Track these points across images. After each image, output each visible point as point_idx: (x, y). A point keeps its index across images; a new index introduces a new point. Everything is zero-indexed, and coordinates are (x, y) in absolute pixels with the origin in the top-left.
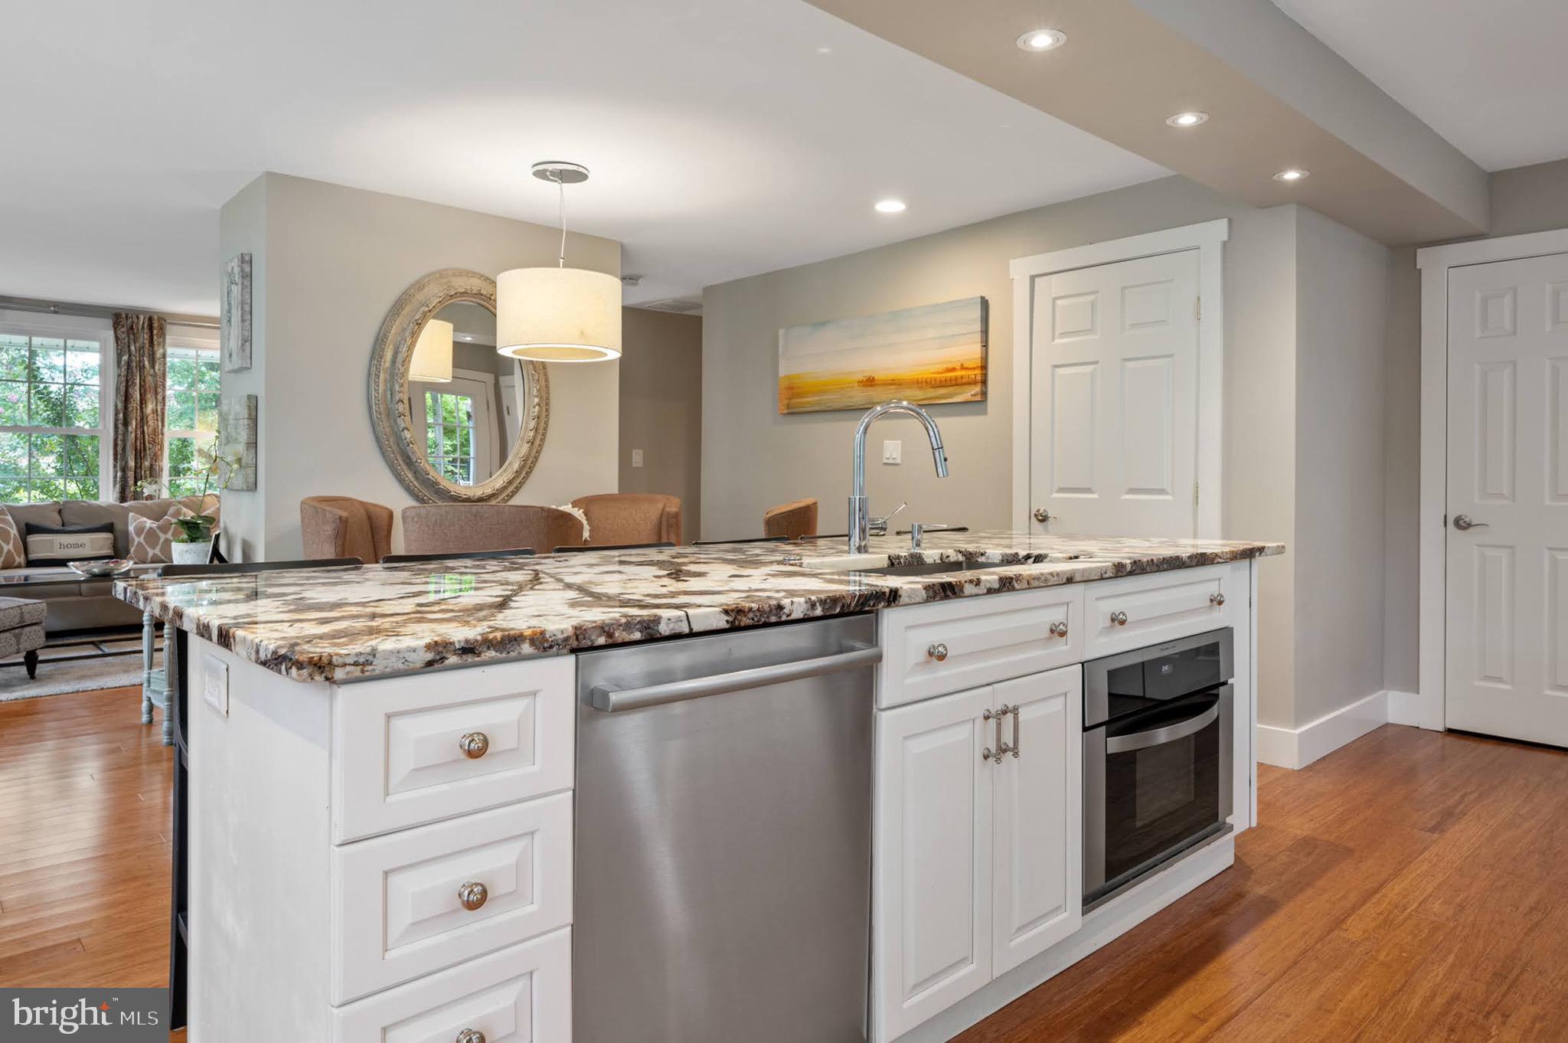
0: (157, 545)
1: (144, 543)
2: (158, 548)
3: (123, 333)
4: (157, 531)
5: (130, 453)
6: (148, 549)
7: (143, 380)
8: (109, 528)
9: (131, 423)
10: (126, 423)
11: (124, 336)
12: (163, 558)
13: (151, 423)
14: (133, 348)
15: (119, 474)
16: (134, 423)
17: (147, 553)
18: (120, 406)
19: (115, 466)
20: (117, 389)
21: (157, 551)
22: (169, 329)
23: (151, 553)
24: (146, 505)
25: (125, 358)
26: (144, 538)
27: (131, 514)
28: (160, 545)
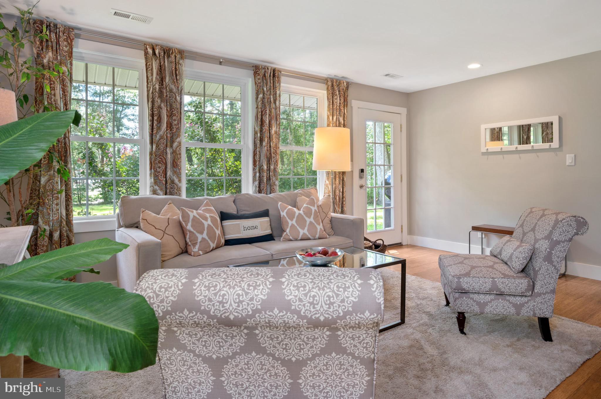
0: (305, 226)
1: (296, 225)
2: (306, 228)
3: (259, 79)
4: (305, 216)
5: (264, 160)
6: (300, 230)
7: (270, 111)
8: (265, 214)
9: (265, 141)
10: (261, 140)
11: (259, 81)
12: (309, 236)
13: (274, 140)
14: (265, 89)
15: (258, 174)
16: (266, 140)
17: (299, 232)
18: (258, 129)
19: (254, 169)
20: (257, 117)
21: (306, 231)
22: (283, 79)
23: (301, 232)
24: (281, 195)
25: (261, 96)
26: (296, 222)
27: (280, 203)
28: (307, 226)
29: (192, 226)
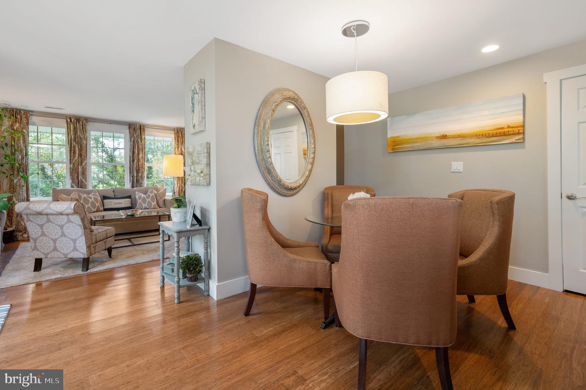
0: (146, 203)
1: (141, 202)
2: (146, 204)
3: (132, 130)
4: (146, 198)
5: (135, 171)
6: (143, 204)
7: (138, 147)
8: (129, 197)
9: (135, 161)
10: (133, 161)
11: (132, 132)
12: (149, 208)
13: (141, 161)
14: (135, 136)
15: (131, 178)
16: (136, 161)
17: (143, 206)
18: (131, 155)
19: (130, 176)
20: (130, 150)
21: (146, 205)
22: (146, 129)
23: (144, 205)
24: (140, 189)
25: (133, 139)
26: (142, 201)
27: (137, 192)
28: (147, 203)
29: (83, 201)
